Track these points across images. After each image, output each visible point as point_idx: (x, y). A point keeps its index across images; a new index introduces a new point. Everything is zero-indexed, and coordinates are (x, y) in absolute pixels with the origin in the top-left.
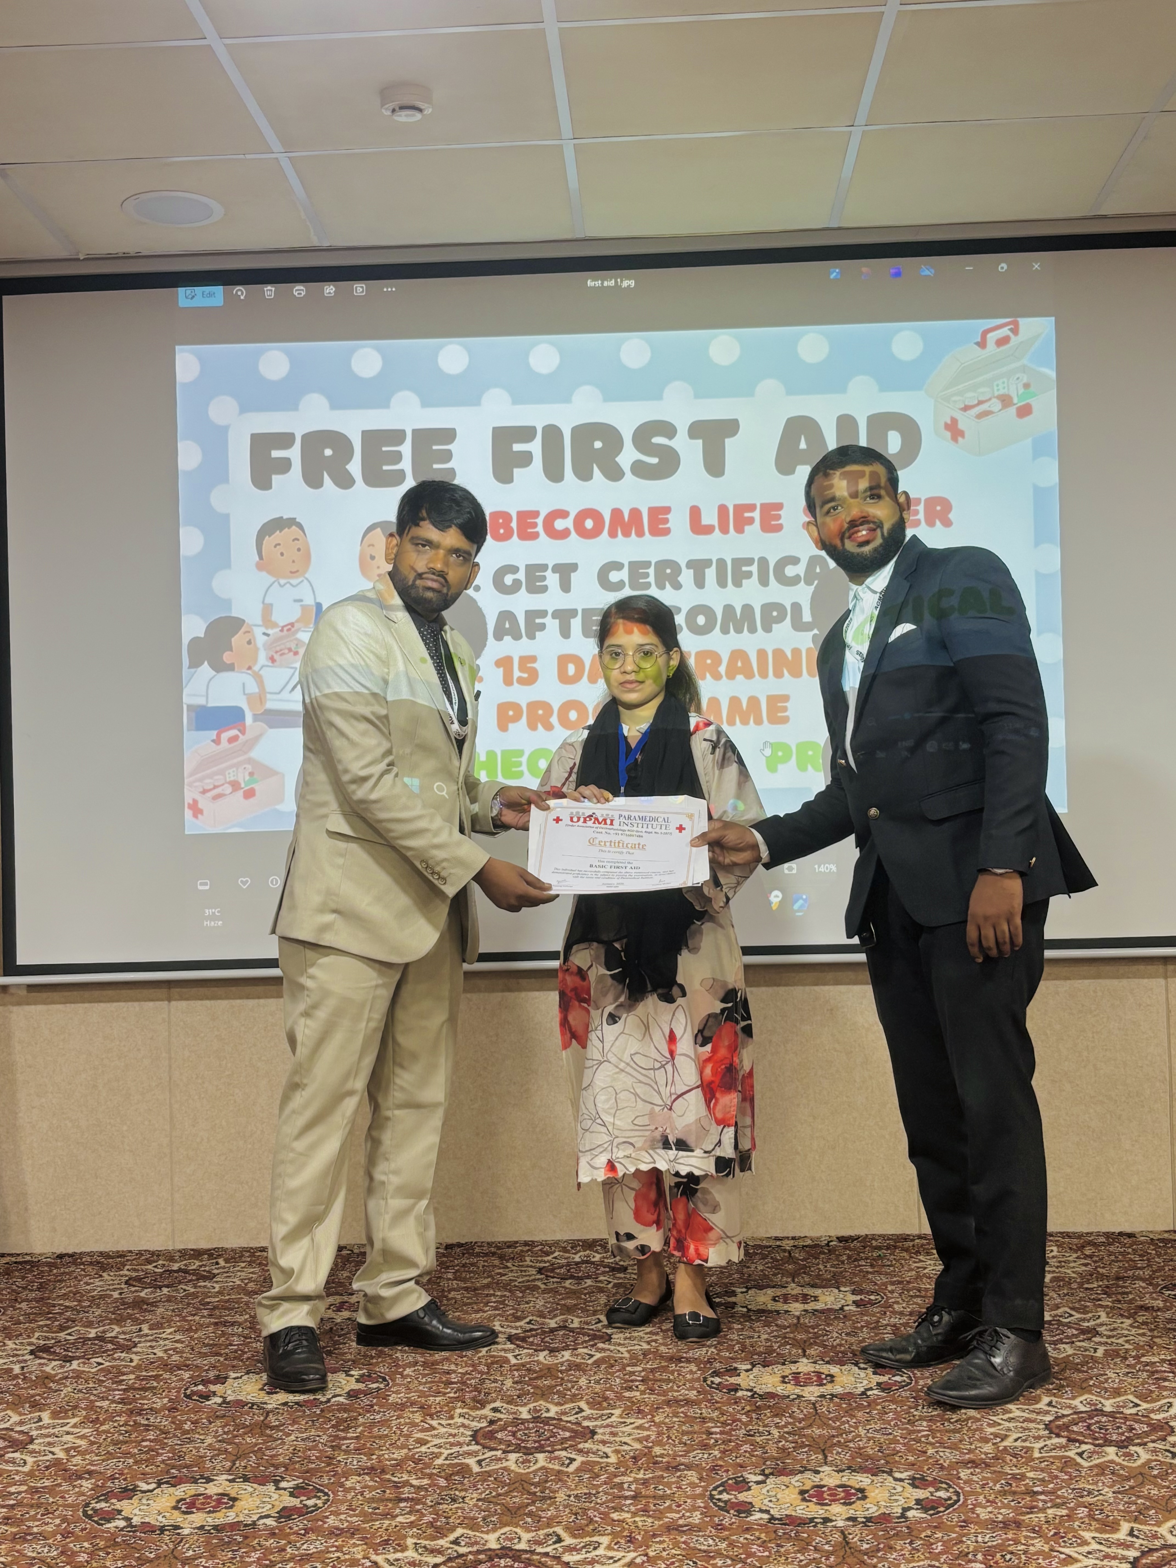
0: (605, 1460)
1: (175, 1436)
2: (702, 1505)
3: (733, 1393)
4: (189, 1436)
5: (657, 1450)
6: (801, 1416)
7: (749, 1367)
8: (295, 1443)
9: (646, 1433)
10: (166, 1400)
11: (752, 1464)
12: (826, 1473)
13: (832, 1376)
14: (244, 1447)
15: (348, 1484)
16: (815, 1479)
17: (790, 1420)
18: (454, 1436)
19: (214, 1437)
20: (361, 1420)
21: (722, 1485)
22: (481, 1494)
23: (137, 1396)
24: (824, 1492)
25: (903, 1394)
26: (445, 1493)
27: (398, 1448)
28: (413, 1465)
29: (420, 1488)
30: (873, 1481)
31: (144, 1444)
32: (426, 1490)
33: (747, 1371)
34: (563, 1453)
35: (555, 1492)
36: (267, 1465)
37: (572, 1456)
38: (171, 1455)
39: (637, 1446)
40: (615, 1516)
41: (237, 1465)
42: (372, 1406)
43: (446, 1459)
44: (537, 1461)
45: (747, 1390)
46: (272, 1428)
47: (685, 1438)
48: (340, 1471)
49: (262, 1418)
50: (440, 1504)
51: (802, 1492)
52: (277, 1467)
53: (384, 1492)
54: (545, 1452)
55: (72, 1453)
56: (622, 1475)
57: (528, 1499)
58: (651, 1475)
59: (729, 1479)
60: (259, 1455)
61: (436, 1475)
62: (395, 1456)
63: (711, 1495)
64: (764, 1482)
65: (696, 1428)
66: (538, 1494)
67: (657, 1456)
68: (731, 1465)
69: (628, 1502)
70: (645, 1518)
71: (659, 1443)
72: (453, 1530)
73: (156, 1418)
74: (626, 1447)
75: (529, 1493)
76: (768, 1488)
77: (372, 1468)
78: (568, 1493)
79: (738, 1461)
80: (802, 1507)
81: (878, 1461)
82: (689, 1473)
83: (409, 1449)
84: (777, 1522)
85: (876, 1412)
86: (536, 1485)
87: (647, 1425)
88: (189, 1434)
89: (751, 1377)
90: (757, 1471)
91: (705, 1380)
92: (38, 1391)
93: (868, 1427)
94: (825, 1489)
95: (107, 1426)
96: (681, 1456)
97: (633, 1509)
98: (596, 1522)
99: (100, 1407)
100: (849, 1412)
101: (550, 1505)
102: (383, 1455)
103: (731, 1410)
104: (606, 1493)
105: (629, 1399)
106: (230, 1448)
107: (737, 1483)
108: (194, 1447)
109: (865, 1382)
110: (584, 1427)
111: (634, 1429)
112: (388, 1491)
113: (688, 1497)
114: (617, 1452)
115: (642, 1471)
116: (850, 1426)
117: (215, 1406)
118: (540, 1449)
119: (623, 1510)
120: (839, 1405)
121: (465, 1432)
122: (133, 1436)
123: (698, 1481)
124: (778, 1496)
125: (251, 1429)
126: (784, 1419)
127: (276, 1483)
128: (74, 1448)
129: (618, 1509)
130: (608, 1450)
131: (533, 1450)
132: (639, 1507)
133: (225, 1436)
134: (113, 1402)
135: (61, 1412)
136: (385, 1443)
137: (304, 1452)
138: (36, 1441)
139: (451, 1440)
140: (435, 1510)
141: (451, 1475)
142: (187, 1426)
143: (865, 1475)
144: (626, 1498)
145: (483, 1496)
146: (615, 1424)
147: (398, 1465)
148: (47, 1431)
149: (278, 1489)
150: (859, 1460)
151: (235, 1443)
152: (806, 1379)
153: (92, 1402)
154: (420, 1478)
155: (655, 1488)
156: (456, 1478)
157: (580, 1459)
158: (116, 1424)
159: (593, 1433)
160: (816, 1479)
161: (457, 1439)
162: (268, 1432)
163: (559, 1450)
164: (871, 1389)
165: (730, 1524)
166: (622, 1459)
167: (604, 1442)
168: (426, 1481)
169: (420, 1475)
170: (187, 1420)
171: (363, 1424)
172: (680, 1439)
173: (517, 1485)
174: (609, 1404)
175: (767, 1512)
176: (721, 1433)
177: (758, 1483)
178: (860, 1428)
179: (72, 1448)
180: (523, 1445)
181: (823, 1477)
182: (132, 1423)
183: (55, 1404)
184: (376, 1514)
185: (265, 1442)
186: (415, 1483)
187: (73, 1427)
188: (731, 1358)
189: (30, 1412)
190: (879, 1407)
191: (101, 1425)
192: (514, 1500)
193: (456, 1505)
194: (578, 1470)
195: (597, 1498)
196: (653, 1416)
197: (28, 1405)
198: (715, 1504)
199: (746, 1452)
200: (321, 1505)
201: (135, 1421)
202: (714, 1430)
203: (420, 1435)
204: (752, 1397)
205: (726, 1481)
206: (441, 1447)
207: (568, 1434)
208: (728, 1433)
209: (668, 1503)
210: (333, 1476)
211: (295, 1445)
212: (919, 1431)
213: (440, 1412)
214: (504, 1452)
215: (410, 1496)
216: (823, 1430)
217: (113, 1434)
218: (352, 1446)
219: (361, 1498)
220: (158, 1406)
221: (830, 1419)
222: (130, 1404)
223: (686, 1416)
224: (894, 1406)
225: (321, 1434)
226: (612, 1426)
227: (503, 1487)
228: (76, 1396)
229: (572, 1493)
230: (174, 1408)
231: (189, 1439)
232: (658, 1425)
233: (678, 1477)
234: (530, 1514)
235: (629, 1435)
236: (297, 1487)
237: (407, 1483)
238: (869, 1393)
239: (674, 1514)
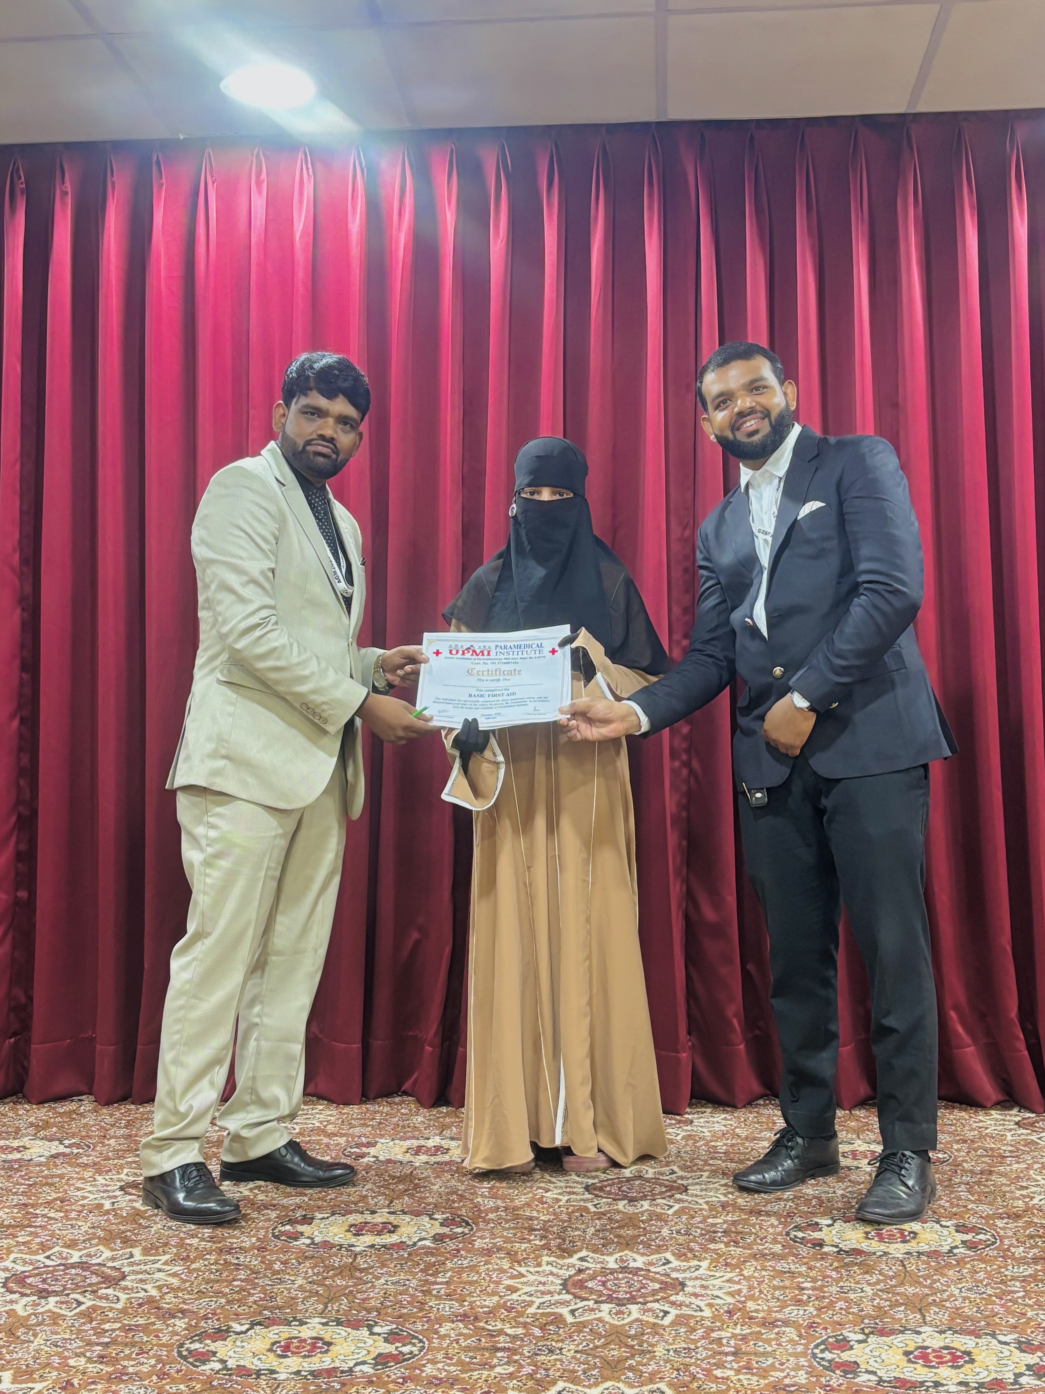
0: (699, 1313)
1: (265, 1276)
2: (806, 1364)
3: (817, 1248)
4: (279, 1276)
5: (751, 1305)
6: (891, 1274)
7: (830, 1222)
8: (385, 1286)
9: (737, 1287)
10: (254, 1240)
11: (850, 1322)
12: (927, 1334)
13: (915, 1233)
14: (334, 1290)
15: (443, 1331)
16: (917, 1340)
17: (881, 1278)
18: (544, 1284)
19: (305, 1278)
20: (449, 1265)
21: (822, 1343)
22: (578, 1345)
23: (226, 1235)
24: (929, 1354)
25: (991, 1253)
26: (541, 1343)
27: (489, 1295)
28: (506, 1313)
29: (514, 1338)
30: (977, 1344)
31: (236, 1283)
32: (522, 1340)
33: (829, 1226)
34: (656, 1306)
35: (653, 1346)
36: (359, 1308)
37: (666, 1308)
38: (263, 1296)
39: (730, 1300)
40: (718, 1373)
41: (330, 1308)
42: (458, 1251)
43: (539, 1308)
44: (630, 1312)
45: (832, 1246)
46: (361, 1271)
47: (777, 1292)
48: (433, 1318)
49: (350, 1260)
50: (537, 1355)
51: (907, 1353)
52: (369, 1311)
53: (480, 1340)
54: (637, 1303)
55: (165, 1290)
56: (719, 1330)
57: (626, 1352)
58: (748, 1331)
59: (829, 1337)
60: (350, 1298)
61: (530, 1324)
62: (487, 1303)
63: (813, 1353)
64: (865, 1341)
65: (787, 1283)
66: (636, 1347)
67: (751, 1312)
68: (829, 1323)
69: (730, 1358)
70: (749, 1376)
71: (752, 1298)
72: (554, 1383)
73: (246, 1257)
74: (718, 1301)
75: (627, 1346)
76: (870, 1347)
77: (465, 1315)
78: (667, 1347)
79: (835, 1318)
80: (910, 1369)
81: (979, 1322)
82: (788, 1329)
83: (500, 1297)
84: (886, 1384)
85: (966, 1271)
86: (633, 1337)
87: (736, 1279)
88: (279, 1274)
89: (834, 1232)
90: (857, 1329)
91: (788, 1234)
92: (129, 1227)
93: (960, 1286)
94: (929, 1351)
95: (198, 1264)
96: (777, 1311)
97: (735, 1366)
98: (700, 1379)
99: (190, 1245)
100: (939, 1270)
101: (650, 1360)
102: (475, 1301)
103: (818, 1265)
104: (705, 1349)
105: (715, 1251)
106: (321, 1290)
107: (837, 1341)
108: (285, 1288)
109: (950, 1240)
110: (672, 1279)
111: (723, 1282)
112: (483, 1340)
113: (790, 1355)
114: (710, 1305)
115: (739, 1326)
116: (942, 1284)
117: (303, 1247)
118: (632, 1300)
119: (726, 1367)
120: (928, 1263)
121: (555, 1280)
122: (224, 1275)
123: (797, 1339)
124: (883, 1356)
125: (339, 1271)
126: (874, 1276)
127: (370, 1327)
128: (167, 1286)
129: (720, 1365)
130: (702, 1304)
131: (625, 1301)
132: (742, 1364)
133: (315, 1278)
134: (203, 1239)
135: (152, 1249)
136: (475, 1289)
137: (395, 1297)
138: (128, 1278)
139: (541, 1288)
140: (532, 1360)
141: (545, 1324)
142: (277, 1266)
143: (968, 1337)
144: (727, 1354)
145: (580, 1347)
146: (704, 1277)
147: (490, 1312)
148: (139, 1267)
149: (372, 1334)
150: (959, 1321)
151: (326, 1285)
152: (889, 1235)
153: (182, 1239)
154: (514, 1327)
155: (755, 1344)
156: (551, 1327)
157: (674, 1312)
158: (206, 1263)
159: (683, 1285)
160: (919, 1339)
161: (548, 1288)
162: (358, 1274)
163: (651, 1302)
164: (956, 1247)
165: (839, 1386)
166: (716, 1313)
167: (696, 1295)
168: (520, 1331)
169: (514, 1324)
170: (277, 1260)
171: (452, 1269)
172: (772, 1294)
173: (614, 1337)
174: (695, 1256)
175: (874, 1373)
176: (814, 1289)
177: (860, 1342)
178: (952, 1287)
179: (165, 1285)
180: (614, 1295)
181: (925, 1338)
182: (222, 1262)
183: (146, 1240)
184: (473, 1363)
185: (355, 1285)
186: (510, 1331)
187: (164, 1264)
188: (810, 1213)
189: (122, 1248)
190: (968, 1266)
191: (192, 1263)
192: (612, 1353)
193: (554, 1357)
194: (673, 1324)
195: (697, 1353)
196: (742, 1270)
197: (119, 1241)
198: (819, 1363)
199: (841, 1309)
200: (417, 1353)
201: (225, 1260)
202: (805, 1285)
203: (509, 1282)
204: (838, 1252)
205: (826, 1339)
206: (532, 1295)
207: (657, 1286)
208: (821, 1289)
209: (771, 1360)
210: (427, 1322)
211: (386, 1289)
212: (1015, 1292)
213: (527, 1259)
214: (596, 1302)
215: (507, 1345)
216: (916, 1288)
217: (204, 1272)
218: (442, 1292)
219: (457, 1346)
220: (247, 1245)
221: (921, 1276)
222: (220, 1242)
223: (774, 1270)
224: (984, 1266)
225: (410, 1278)
226: (701, 1279)
227: (600, 1339)
228: (166, 1233)
229: (671, 1347)
230: (263, 1248)
231: (280, 1279)
232: (747, 1279)
233: (777, 1334)
234: (631, 1368)
235: (720, 1288)
236: (391, 1333)
237: (501, 1332)
238: (955, 1251)
239: (778, 1373)
